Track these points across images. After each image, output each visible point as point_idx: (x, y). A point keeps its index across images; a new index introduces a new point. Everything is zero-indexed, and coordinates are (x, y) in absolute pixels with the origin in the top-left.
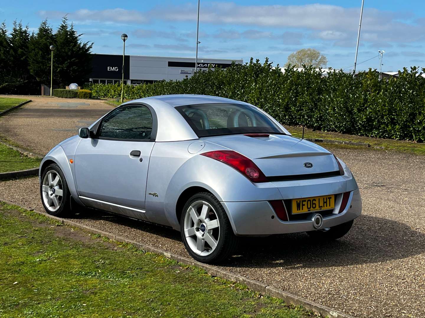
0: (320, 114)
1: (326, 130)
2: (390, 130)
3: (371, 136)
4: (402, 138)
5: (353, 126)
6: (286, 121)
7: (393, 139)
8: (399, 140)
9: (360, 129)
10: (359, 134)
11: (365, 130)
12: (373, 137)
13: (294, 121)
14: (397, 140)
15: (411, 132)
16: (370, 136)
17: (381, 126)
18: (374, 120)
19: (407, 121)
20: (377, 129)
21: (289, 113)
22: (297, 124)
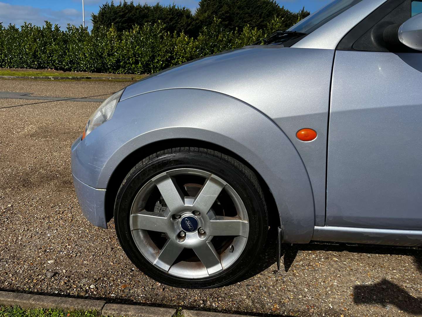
0: (70, 59)
1: (76, 71)
2: (134, 68)
3: (118, 73)
4: (143, 73)
5: (104, 67)
6: (34, 66)
7: (136, 74)
8: (140, 74)
9: (109, 68)
10: (108, 72)
11: (113, 69)
12: (120, 73)
13: (42, 65)
14: (139, 74)
15: (151, 68)
16: (116, 73)
17: (126, 65)
18: (121, 62)
19: (148, 61)
20: (124, 67)
21: (37, 59)
22: (45, 68)
